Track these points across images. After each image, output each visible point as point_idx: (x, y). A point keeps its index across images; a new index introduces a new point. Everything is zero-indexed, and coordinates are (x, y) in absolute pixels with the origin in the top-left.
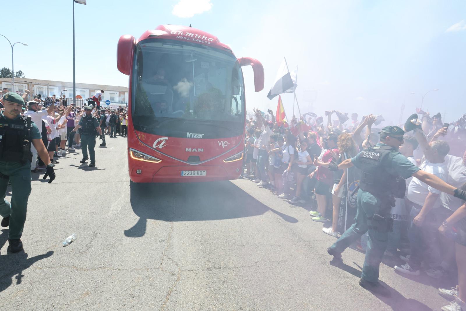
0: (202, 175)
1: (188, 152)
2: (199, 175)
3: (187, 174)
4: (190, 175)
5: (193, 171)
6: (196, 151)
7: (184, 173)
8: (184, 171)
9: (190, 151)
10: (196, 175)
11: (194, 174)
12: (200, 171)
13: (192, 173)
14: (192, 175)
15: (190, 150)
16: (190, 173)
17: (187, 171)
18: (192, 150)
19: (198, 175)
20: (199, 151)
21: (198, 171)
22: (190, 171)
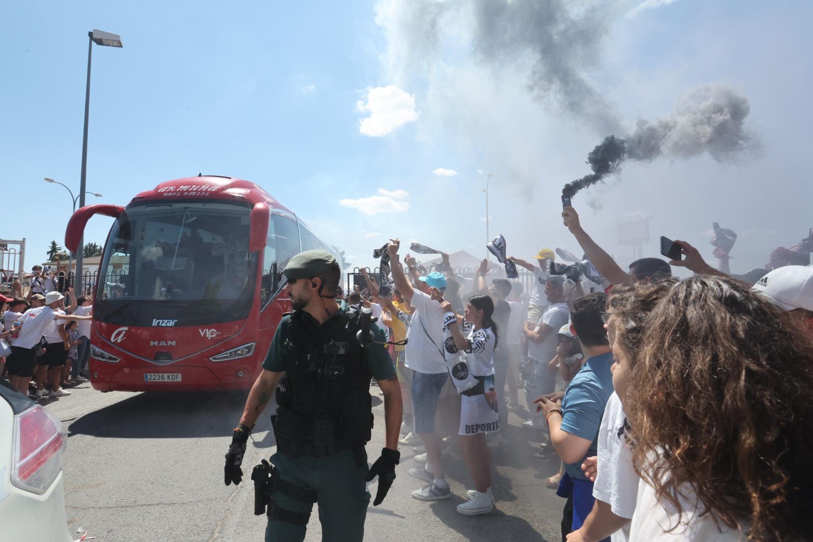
0: (175, 380)
1: (154, 346)
2: (172, 381)
3: (152, 378)
4: (157, 381)
5: (161, 375)
6: (165, 344)
7: (149, 377)
8: (148, 374)
9: (157, 345)
10: (166, 380)
11: (163, 378)
12: (171, 374)
13: (161, 377)
14: (161, 380)
15: (156, 343)
16: (157, 377)
17: (152, 374)
18: (159, 343)
19: (169, 380)
20: (169, 344)
21: (169, 374)
22: (156, 374)
